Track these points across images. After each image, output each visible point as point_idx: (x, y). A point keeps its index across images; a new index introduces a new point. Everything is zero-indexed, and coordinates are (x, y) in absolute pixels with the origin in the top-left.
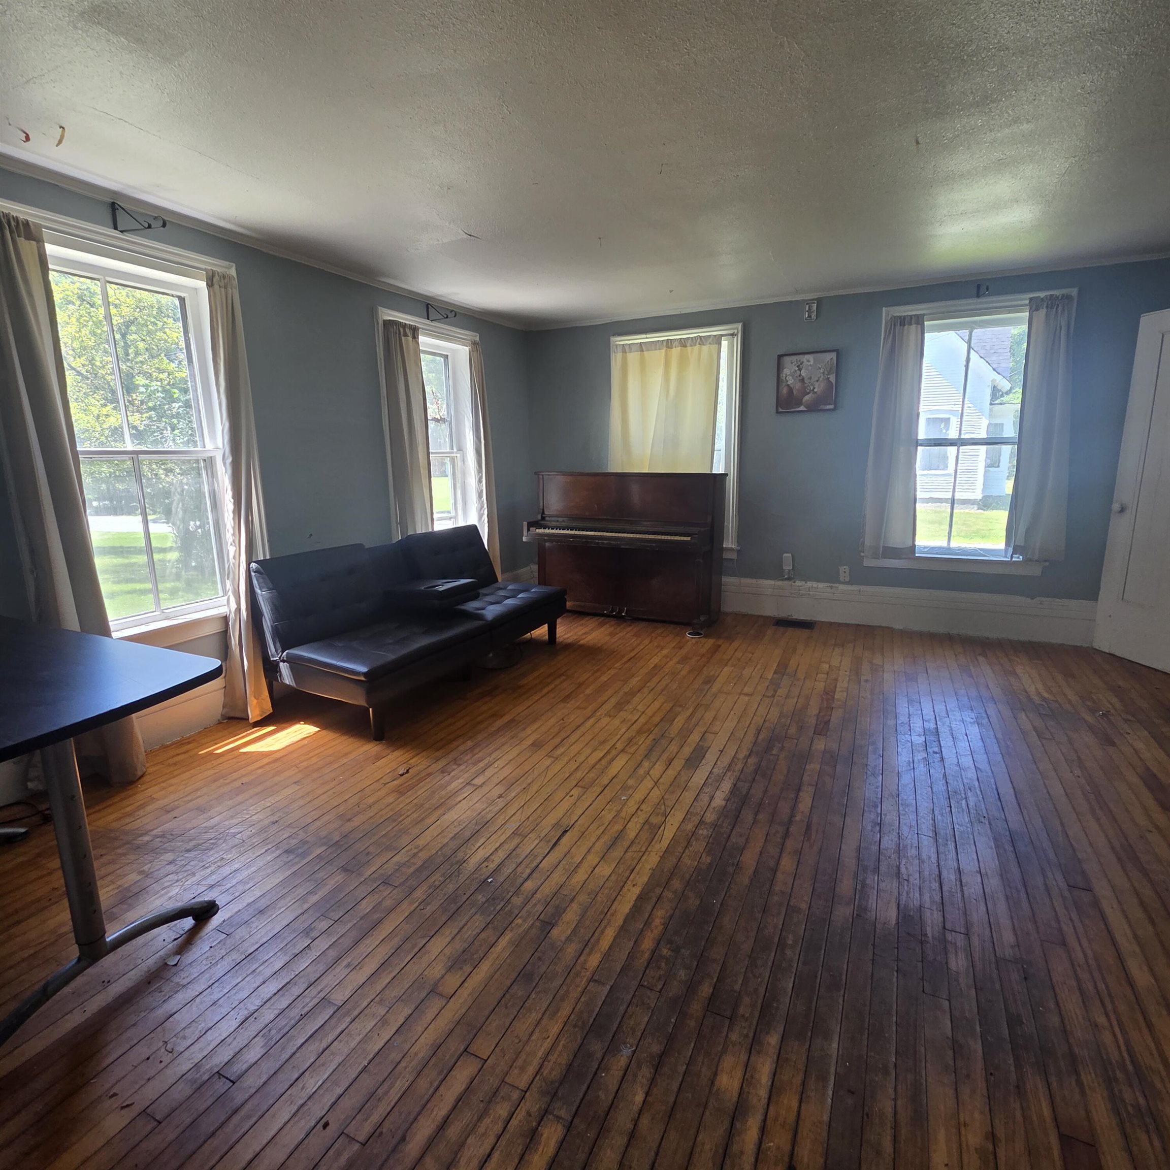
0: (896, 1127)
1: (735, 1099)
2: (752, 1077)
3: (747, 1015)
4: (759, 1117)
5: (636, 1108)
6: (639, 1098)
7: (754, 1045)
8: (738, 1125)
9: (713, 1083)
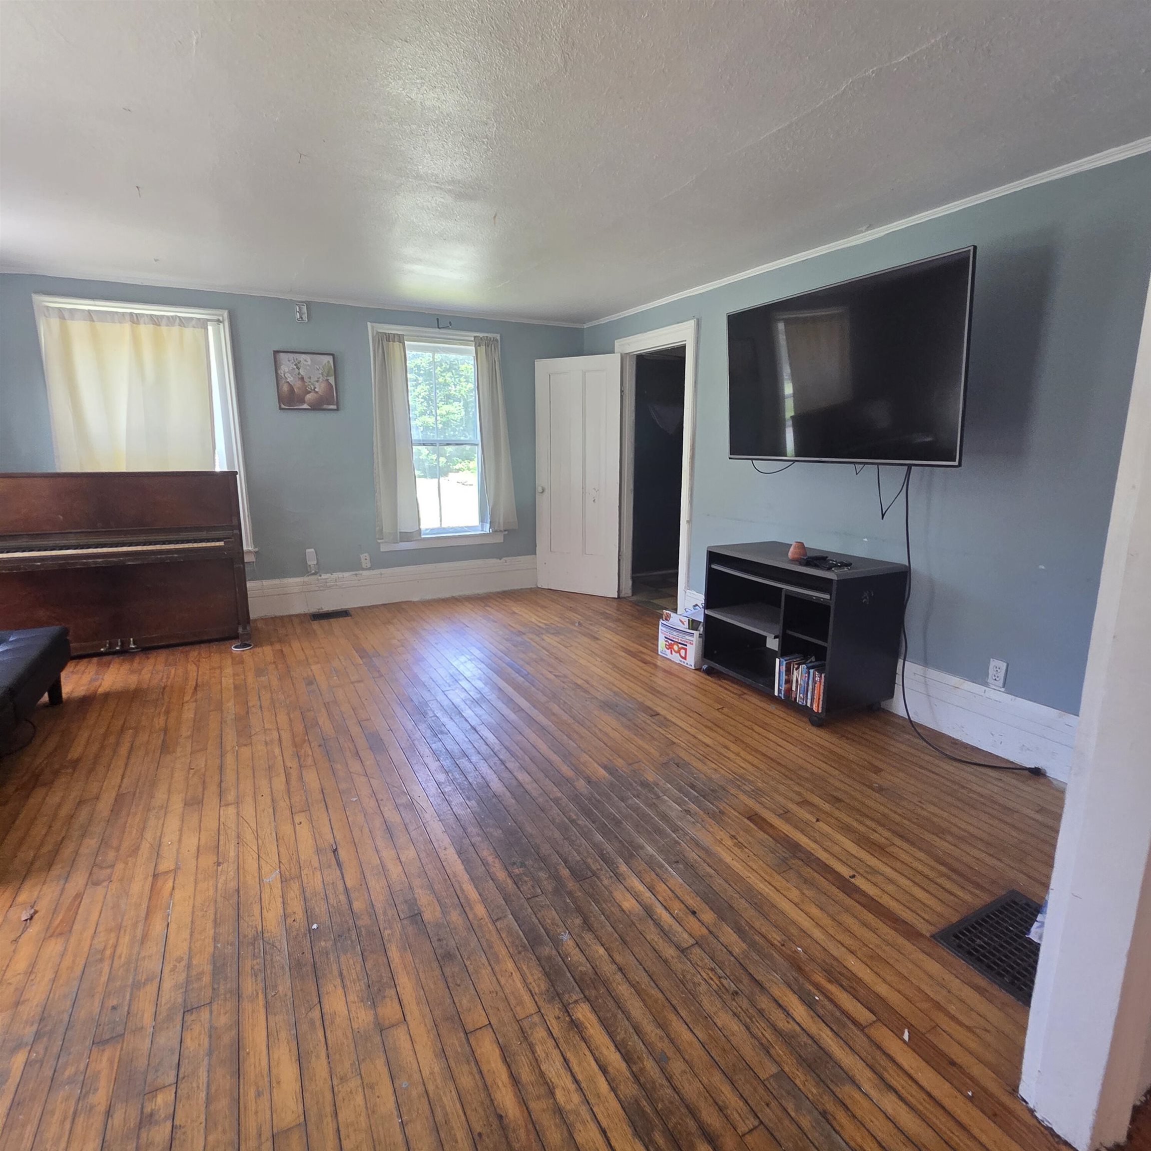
0: (705, 861)
1: (641, 908)
2: (635, 892)
3: (599, 867)
4: (659, 905)
5: (606, 957)
6: (601, 951)
7: (618, 877)
8: (655, 917)
9: (623, 910)
